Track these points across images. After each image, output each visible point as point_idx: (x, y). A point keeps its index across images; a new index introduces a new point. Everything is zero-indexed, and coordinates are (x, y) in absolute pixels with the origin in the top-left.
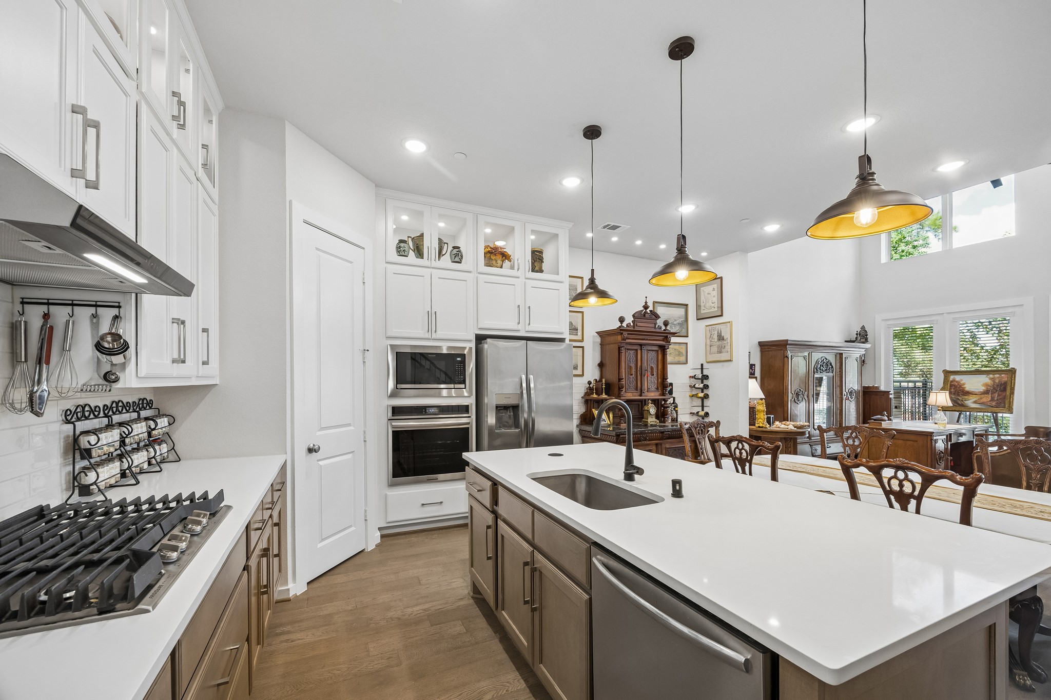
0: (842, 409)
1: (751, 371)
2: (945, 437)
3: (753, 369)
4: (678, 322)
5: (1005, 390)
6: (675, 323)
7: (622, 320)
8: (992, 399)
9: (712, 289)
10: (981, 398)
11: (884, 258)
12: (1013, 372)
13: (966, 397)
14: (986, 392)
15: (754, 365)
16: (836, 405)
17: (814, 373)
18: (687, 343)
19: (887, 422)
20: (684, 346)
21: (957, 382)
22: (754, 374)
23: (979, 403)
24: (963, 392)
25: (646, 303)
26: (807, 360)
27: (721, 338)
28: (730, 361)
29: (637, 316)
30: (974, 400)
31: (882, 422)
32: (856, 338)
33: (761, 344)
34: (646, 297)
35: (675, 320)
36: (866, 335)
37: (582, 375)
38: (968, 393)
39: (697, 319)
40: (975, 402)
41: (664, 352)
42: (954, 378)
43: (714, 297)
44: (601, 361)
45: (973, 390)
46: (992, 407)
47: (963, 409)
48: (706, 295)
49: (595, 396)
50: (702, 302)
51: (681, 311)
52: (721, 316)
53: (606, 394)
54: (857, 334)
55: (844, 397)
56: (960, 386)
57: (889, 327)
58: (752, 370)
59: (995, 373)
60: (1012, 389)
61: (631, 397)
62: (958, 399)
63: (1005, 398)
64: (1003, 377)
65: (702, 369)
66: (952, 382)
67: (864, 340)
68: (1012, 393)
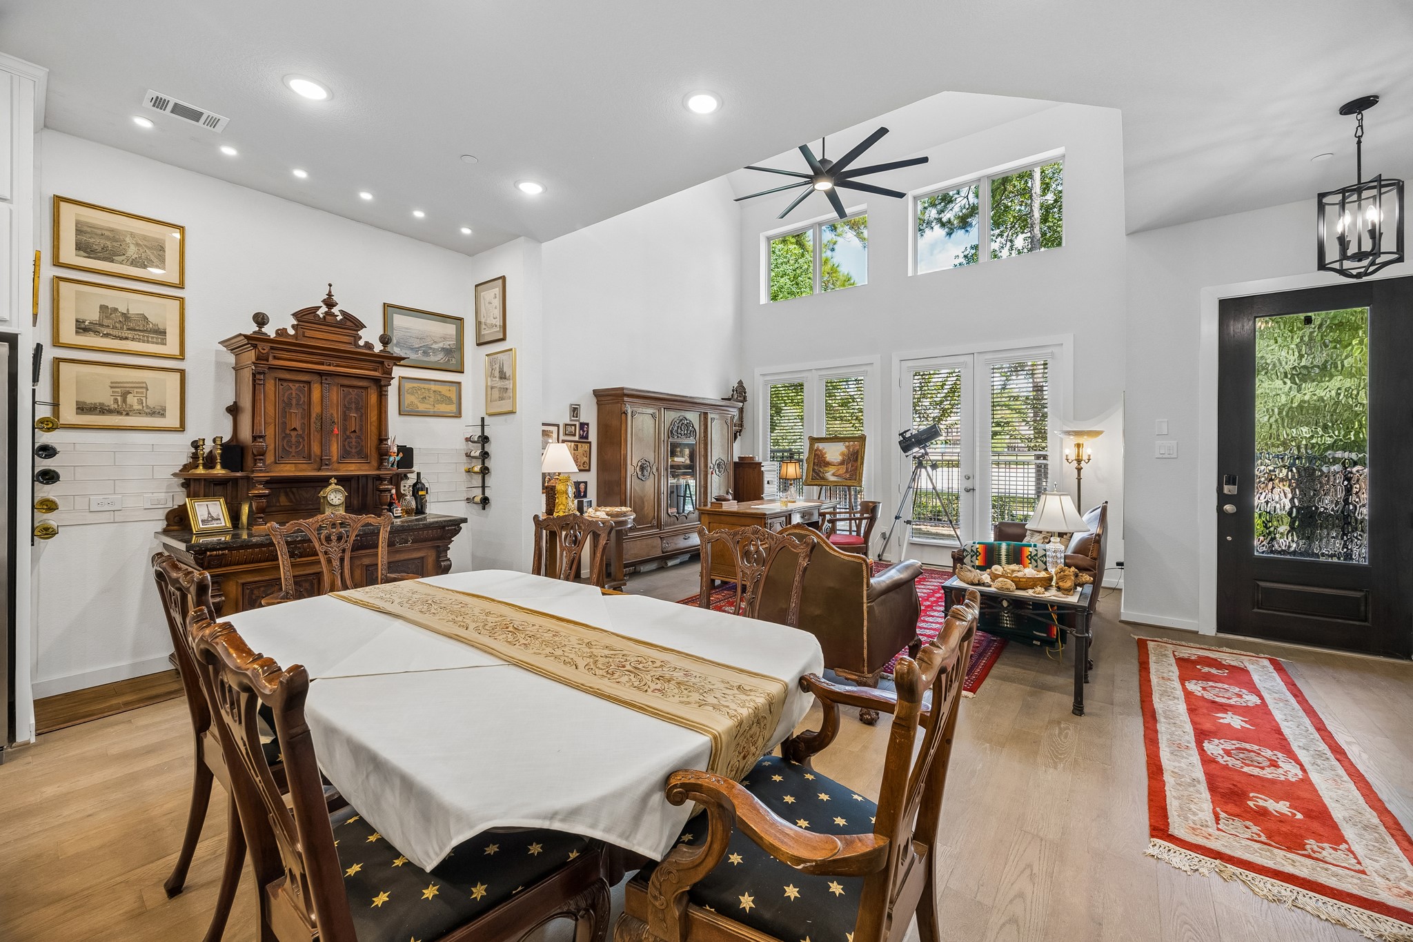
0: (707, 486)
1: (582, 433)
2: (784, 518)
3: (585, 429)
4: (441, 345)
5: (857, 460)
6: (435, 346)
7: (260, 320)
8: (847, 472)
9: (493, 296)
10: (838, 470)
11: (764, 298)
12: (862, 439)
13: (826, 469)
14: (842, 463)
15: (587, 424)
16: (700, 482)
17: (669, 438)
18: (459, 383)
19: (731, 501)
20: (454, 388)
21: (820, 450)
22: (587, 437)
23: (836, 476)
24: (824, 462)
25: (330, 295)
26: (657, 420)
27: (503, 376)
28: (512, 412)
29: (305, 317)
30: (832, 472)
31: (723, 503)
32: (732, 395)
33: (598, 394)
34: (330, 285)
35: (435, 342)
36: (745, 393)
37: (182, 428)
38: (828, 464)
39: (478, 345)
40: (833, 475)
41: (381, 392)
42: (818, 446)
43: (496, 308)
44: (235, 403)
45: (833, 461)
46: (846, 479)
47: (823, 483)
48: (487, 304)
49: (201, 471)
50: (482, 316)
51: (451, 329)
52: (503, 339)
53: (223, 467)
54: (733, 391)
55: (710, 471)
56: (823, 456)
57: (766, 383)
58: (584, 431)
59: (851, 440)
60: (863, 458)
61: (290, 471)
62: (820, 471)
63: (856, 469)
64: (855, 445)
65: (483, 426)
66: (816, 450)
67: (742, 399)
68: (862, 463)
